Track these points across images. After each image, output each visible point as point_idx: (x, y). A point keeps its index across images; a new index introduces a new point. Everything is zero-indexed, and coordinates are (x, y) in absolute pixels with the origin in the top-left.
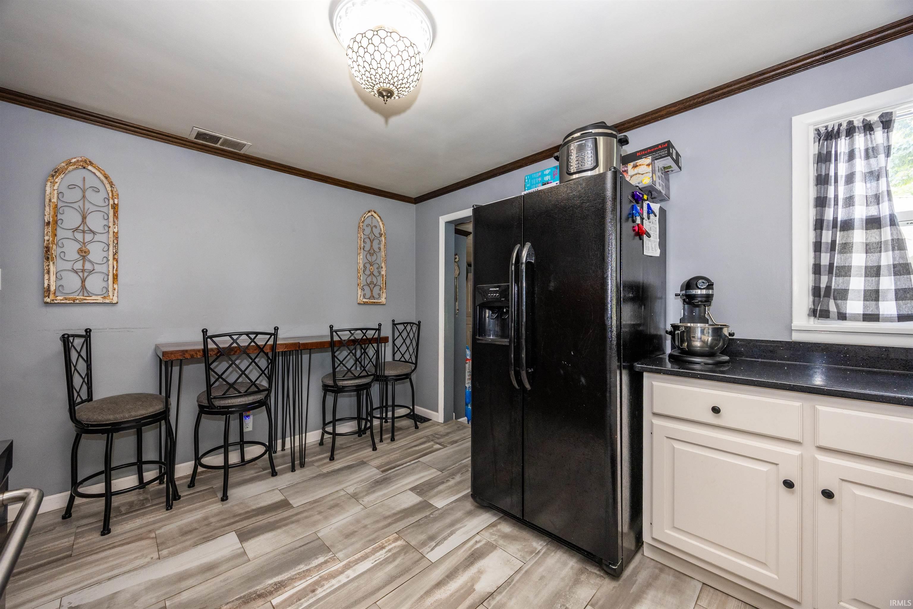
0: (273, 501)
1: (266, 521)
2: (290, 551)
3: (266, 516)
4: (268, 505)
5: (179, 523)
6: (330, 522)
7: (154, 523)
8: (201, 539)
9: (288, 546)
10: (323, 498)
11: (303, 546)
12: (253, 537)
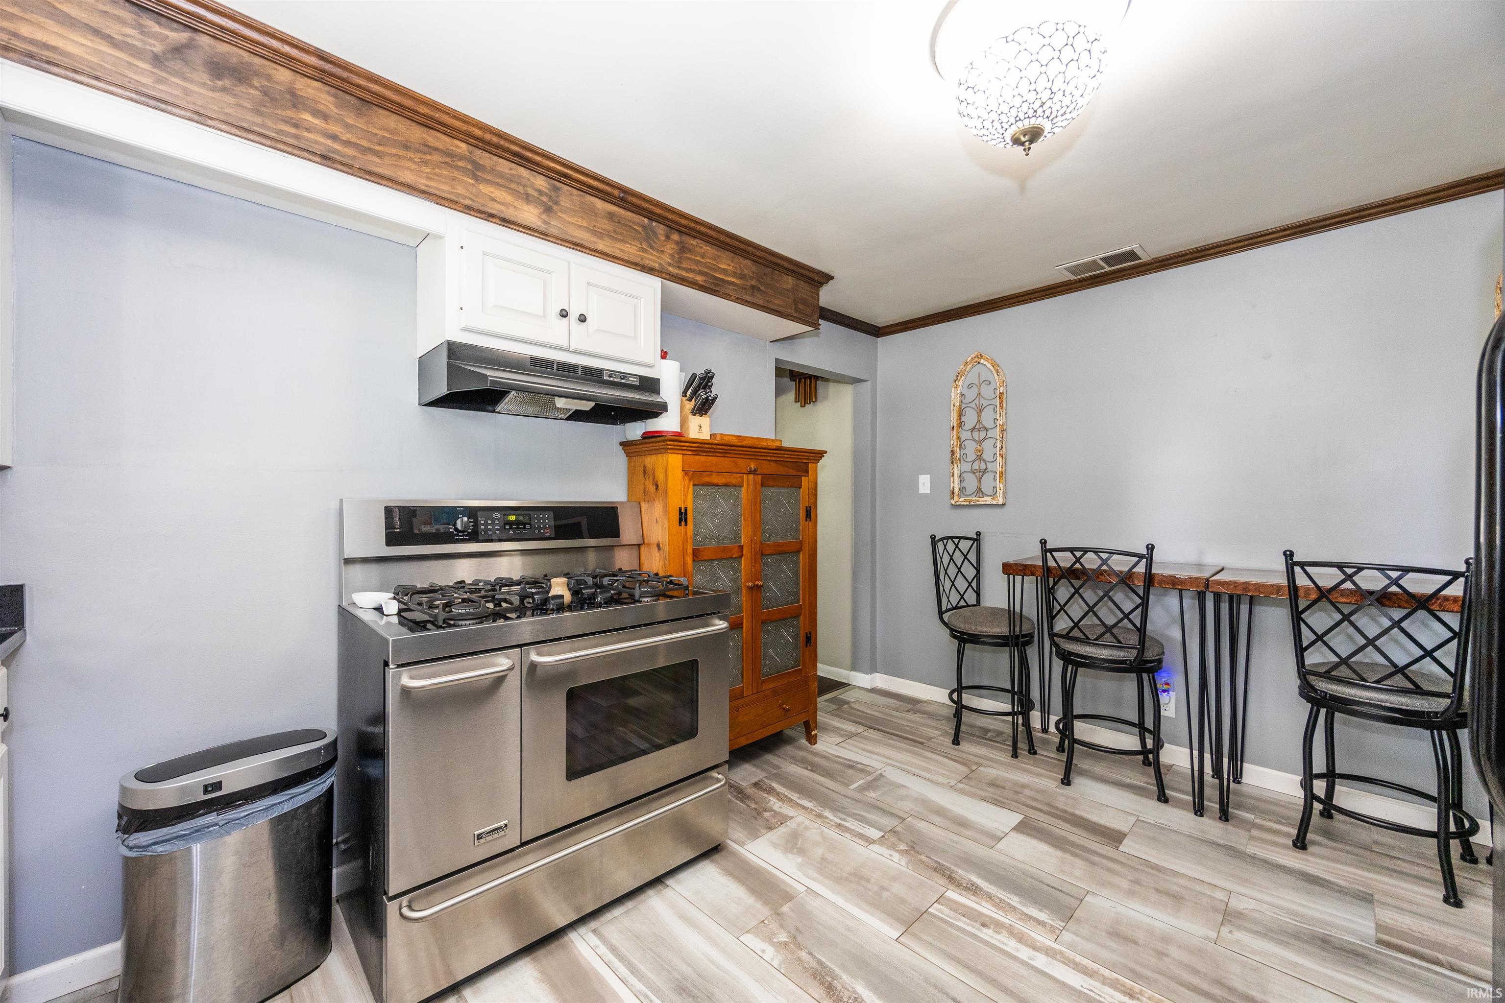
0: (1108, 824)
1: (1063, 833)
2: (1032, 878)
3: (1075, 830)
4: (1095, 823)
5: (1001, 773)
6: (1127, 902)
7: (991, 760)
8: (993, 798)
9: (1040, 872)
10: (1175, 873)
11: (1052, 887)
12: (1029, 835)
